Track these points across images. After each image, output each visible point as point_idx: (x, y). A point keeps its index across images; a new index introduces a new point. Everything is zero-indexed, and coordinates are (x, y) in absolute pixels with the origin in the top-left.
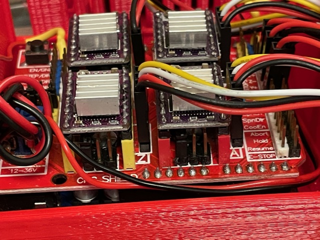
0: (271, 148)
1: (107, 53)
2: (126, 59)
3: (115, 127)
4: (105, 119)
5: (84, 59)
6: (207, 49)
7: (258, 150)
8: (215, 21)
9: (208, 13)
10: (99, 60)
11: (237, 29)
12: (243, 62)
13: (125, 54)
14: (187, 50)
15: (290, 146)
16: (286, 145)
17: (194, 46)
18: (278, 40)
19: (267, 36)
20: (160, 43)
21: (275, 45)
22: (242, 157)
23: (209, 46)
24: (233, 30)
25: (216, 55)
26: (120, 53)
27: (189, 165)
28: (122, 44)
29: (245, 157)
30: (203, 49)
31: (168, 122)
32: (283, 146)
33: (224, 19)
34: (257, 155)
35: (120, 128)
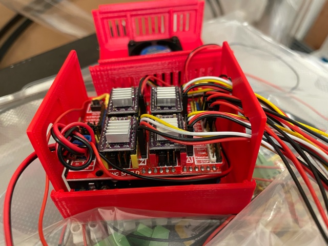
0: (207, 157)
1: (126, 108)
2: (136, 111)
3: (127, 148)
4: (122, 145)
5: (115, 111)
6: (176, 107)
7: (200, 158)
8: (180, 92)
9: (177, 88)
10: (123, 111)
11: (191, 95)
12: (193, 115)
13: (136, 109)
14: (166, 107)
15: (217, 157)
16: (215, 156)
17: (169, 105)
18: (211, 102)
19: (205, 100)
20: (153, 103)
21: (210, 105)
22: (192, 162)
23: (177, 105)
24: (189, 96)
25: (181, 109)
26: (133, 108)
27: (166, 166)
28: (135, 103)
29: (194, 162)
30: (174, 106)
31: (155, 146)
32: (213, 157)
33: (184, 91)
34: (200, 161)
35: (129, 149)
